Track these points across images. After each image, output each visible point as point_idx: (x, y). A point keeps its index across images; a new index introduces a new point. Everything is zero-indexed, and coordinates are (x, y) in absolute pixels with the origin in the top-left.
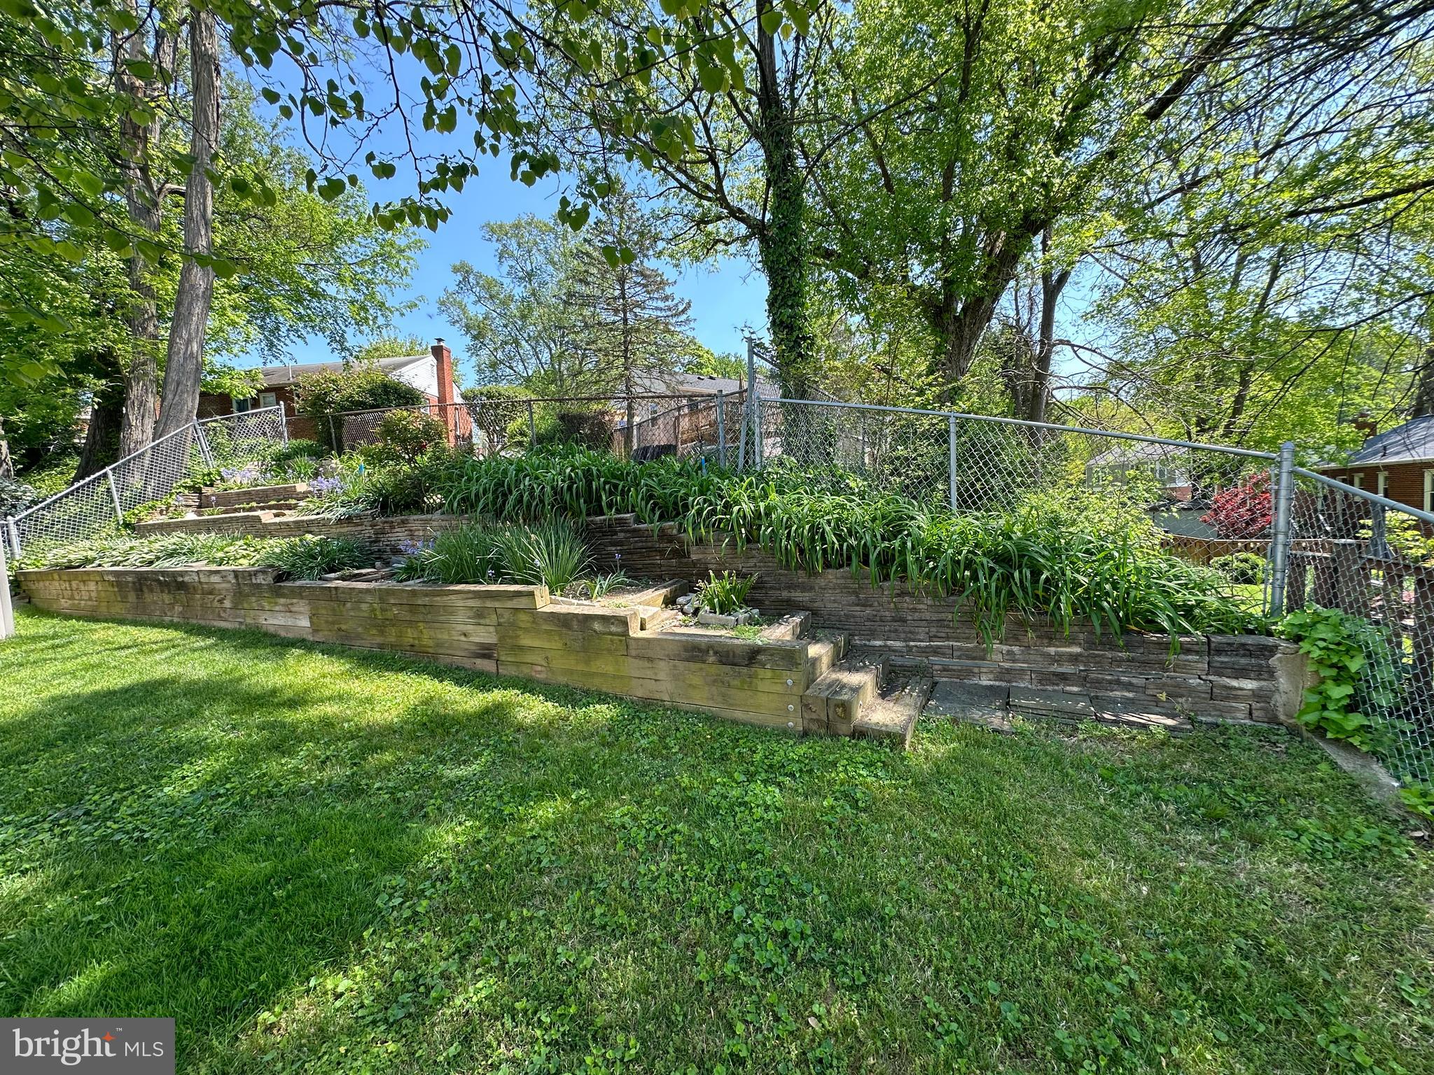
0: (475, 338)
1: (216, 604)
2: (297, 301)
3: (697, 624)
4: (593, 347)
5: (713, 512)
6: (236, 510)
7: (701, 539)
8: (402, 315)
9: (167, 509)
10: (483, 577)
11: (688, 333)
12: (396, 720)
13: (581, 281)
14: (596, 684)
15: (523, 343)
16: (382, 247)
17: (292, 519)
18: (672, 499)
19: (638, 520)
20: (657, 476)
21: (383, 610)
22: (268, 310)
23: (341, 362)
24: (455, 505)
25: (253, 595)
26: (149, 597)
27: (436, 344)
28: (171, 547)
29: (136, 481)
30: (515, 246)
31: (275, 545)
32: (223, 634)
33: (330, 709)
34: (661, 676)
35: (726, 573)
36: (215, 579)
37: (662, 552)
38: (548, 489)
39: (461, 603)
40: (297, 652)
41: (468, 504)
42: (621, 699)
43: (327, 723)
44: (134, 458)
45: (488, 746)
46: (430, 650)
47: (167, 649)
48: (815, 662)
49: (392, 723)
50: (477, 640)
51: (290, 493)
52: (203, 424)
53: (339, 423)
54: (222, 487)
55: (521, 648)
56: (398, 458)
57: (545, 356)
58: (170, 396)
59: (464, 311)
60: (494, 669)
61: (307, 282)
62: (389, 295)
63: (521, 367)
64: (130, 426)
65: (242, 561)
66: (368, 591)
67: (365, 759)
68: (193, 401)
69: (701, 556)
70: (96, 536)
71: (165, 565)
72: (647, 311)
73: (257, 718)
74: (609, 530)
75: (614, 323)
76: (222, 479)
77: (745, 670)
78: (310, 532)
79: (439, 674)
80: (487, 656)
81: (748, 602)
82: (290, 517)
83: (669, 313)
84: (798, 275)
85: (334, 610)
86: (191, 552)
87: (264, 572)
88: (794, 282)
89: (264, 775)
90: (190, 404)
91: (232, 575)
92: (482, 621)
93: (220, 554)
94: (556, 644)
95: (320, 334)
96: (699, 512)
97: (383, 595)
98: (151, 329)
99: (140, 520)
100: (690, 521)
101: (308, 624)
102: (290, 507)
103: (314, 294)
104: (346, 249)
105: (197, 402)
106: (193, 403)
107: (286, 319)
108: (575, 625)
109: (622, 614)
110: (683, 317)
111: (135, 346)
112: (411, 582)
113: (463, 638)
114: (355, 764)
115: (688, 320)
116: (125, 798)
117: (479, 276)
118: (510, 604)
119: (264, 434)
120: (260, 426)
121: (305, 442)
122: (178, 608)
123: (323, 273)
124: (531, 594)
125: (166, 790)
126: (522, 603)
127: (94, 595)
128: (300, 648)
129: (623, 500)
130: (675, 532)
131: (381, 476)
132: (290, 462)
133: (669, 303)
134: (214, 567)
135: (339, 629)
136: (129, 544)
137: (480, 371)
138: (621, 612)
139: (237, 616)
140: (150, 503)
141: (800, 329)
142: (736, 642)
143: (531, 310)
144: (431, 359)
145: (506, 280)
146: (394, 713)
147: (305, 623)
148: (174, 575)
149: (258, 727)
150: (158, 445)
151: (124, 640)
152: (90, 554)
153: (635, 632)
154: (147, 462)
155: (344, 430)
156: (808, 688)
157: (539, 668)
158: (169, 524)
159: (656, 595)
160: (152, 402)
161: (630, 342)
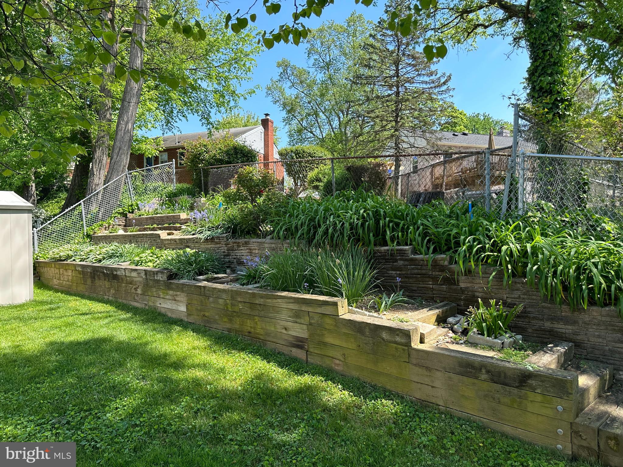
0: (289, 112)
1: (133, 291)
2: (184, 93)
3: (467, 343)
4: (372, 115)
5: (483, 249)
6: (145, 229)
7: (470, 271)
8: (245, 99)
9: (109, 226)
10: (300, 287)
11: (448, 100)
12: (240, 388)
13: (366, 66)
14: (381, 381)
15: (321, 114)
16: (236, 53)
17: (177, 237)
18: (445, 236)
19: (415, 252)
20: (431, 217)
21: (232, 305)
22: (168, 100)
23: (206, 131)
24: (281, 233)
25: (155, 287)
26: (98, 283)
27: (264, 117)
28: (111, 252)
29: (94, 208)
30: (319, 45)
31: (169, 254)
32: (135, 311)
33: (199, 374)
34: (437, 384)
35: (493, 302)
36: (134, 274)
37: (435, 279)
38: (347, 225)
39: (285, 306)
40: (178, 328)
41: (290, 233)
42: (403, 398)
43: (197, 383)
44: (94, 195)
45: (303, 419)
46: (261, 337)
47: (106, 317)
48: (584, 391)
49: (237, 390)
50: (294, 334)
51: (176, 219)
52: (131, 174)
53: (206, 173)
54: (138, 214)
55: (325, 344)
56: (244, 199)
57: (336, 123)
58: (115, 157)
59: (282, 93)
60: (304, 358)
61: (190, 80)
62: (238, 85)
63: (318, 131)
64: (94, 175)
65: (150, 264)
66: (224, 291)
67: (222, 416)
68: (127, 159)
69: (469, 285)
70: (72, 242)
71: (107, 263)
72: (415, 85)
73: (156, 373)
74: (392, 257)
75: (389, 95)
76: (139, 209)
77: (515, 391)
78: (188, 247)
79: (268, 356)
80: (300, 347)
81: (513, 328)
82: (177, 235)
83: (432, 85)
84: (558, 48)
85: (202, 301)
86: (121, 256)
87: (162, 273)
88: (555, 54)
89: (162, 415)
90: (125, 161)
91: (144, 273)
92: (298, 320)
93: (137, 259)
94: (352, 345)
95: (196, 114)
96: (470, 248)
97: (234, 294)
98: (108, 116)
99: (95, 233)
100: (462, 255)
101: (185, 310)
102: (176, 229)
103: (194, 88)
104: (214, 57)
105: (128, 160)
106: (126, 160)
107: (177, 105)
108: (367, 331)
109: (406, 328)
110: (444, 88)
111: (100, 127)
112: (250, 287)
113: (284, 331)
114: (215, 418)
115: (448, 90)
116: (86, 417)
117: (294, 68)
118: (319, 310)
119: (163, 180)
120: (160, 174)
121: (185, 186)
122: (112, 291)
123: (200, 74)
124: (335, 304)
125: (108, 415)
126: (328, 310)
127: (70, 278)
128: (179, 326)
129: (403, 235)
130: (446, 263)
131: (233, 211)
132: (177, 199)
133: (433, 77)
134: (133, 267)
135: (204, 315)
136: (89, 248)
137: (291, 136)
138: (405, 326)
139: (144, 300)
140: (101, 223)
141: (559, 92)
142: (507, 365)
143: (327, 89)
144: (261, 129)
145: (312, 70)
146: (239, 382)
147: (183, 308)
148: (112, 269)
149: (157, 380)
150: (107, 187)
151: (84, 309)
152: (71, 253)
153: (416, 344)
154: (100, 196)
155: (210, 178)
156: (577, 416)
157: (337, 362)
158: (109, 236)
159: (431, 314)
160: (106, 160)
161: (401, 109)
